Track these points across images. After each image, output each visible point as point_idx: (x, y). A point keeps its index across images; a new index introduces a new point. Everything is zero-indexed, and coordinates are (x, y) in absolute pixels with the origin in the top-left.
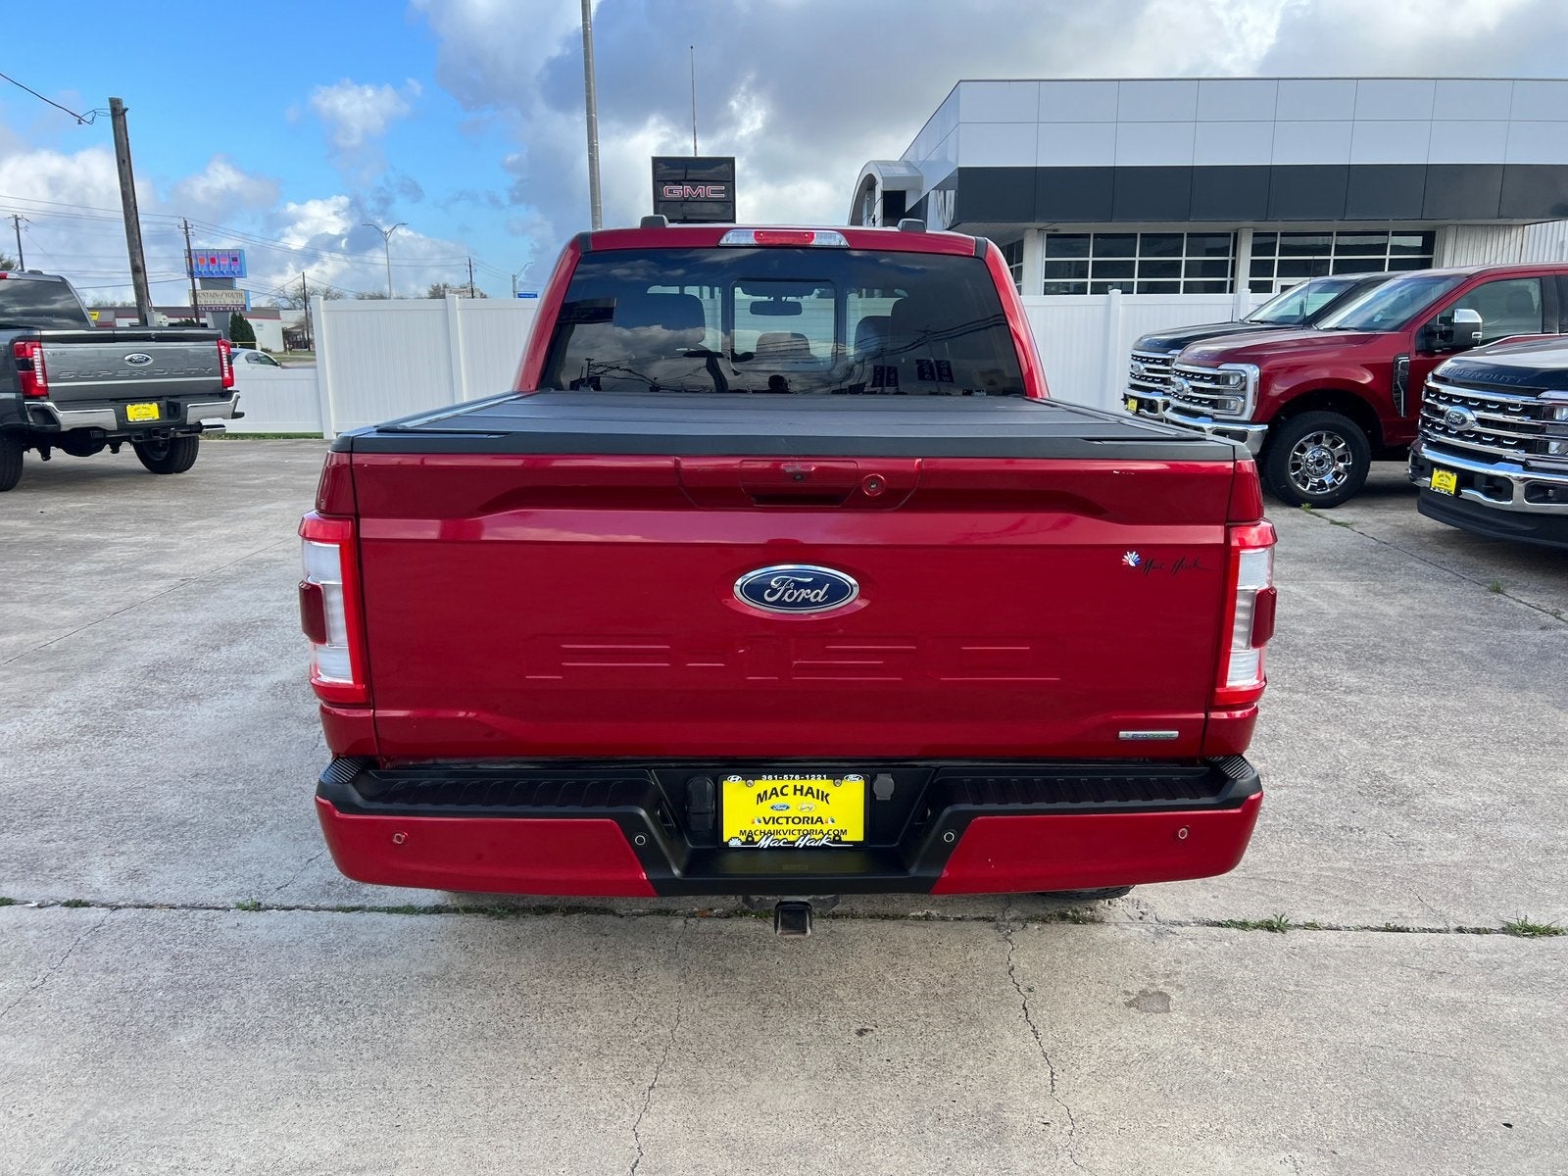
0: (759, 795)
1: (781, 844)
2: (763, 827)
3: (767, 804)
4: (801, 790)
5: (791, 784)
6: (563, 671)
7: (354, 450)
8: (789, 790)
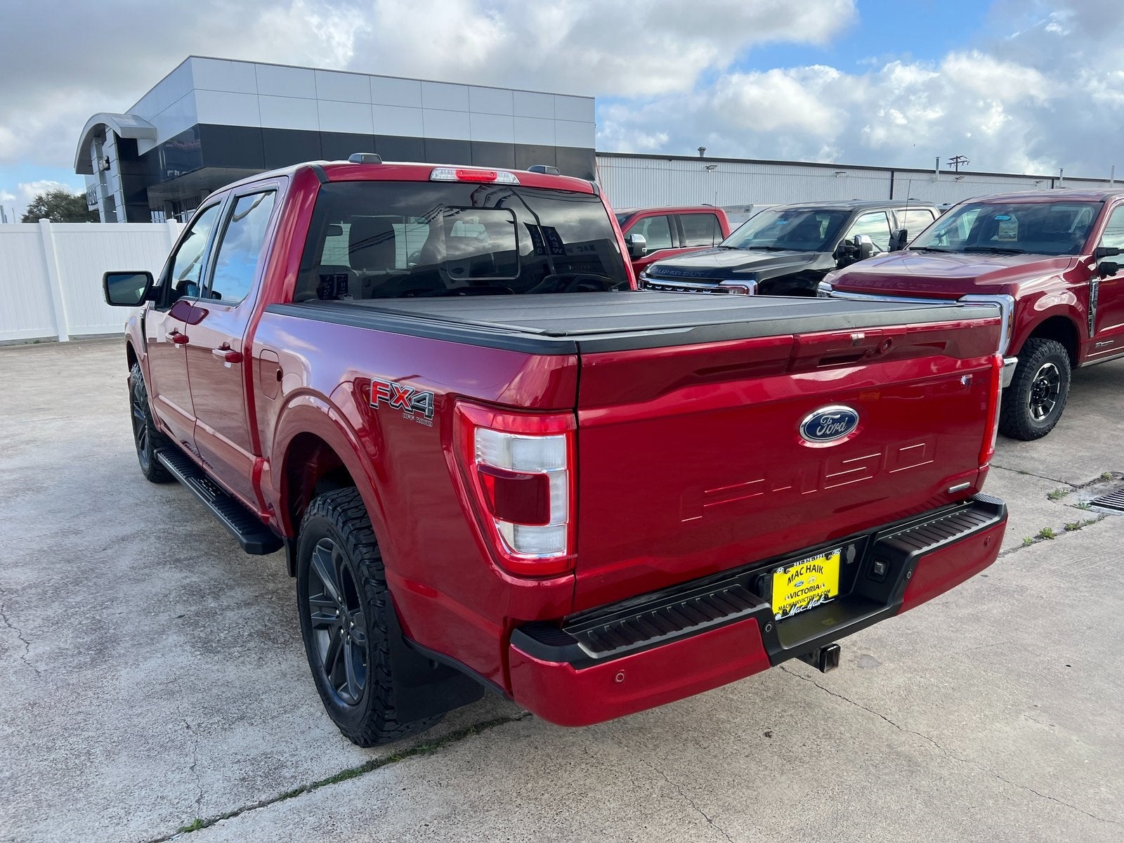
0: (789, 579)
1: (801, 610)
2: (791, 601)
3: (793, 583)
4: (810, 569)
5: (805, 565)
6: (702, 511)
7: (581, 352)
8: (804, 571)
